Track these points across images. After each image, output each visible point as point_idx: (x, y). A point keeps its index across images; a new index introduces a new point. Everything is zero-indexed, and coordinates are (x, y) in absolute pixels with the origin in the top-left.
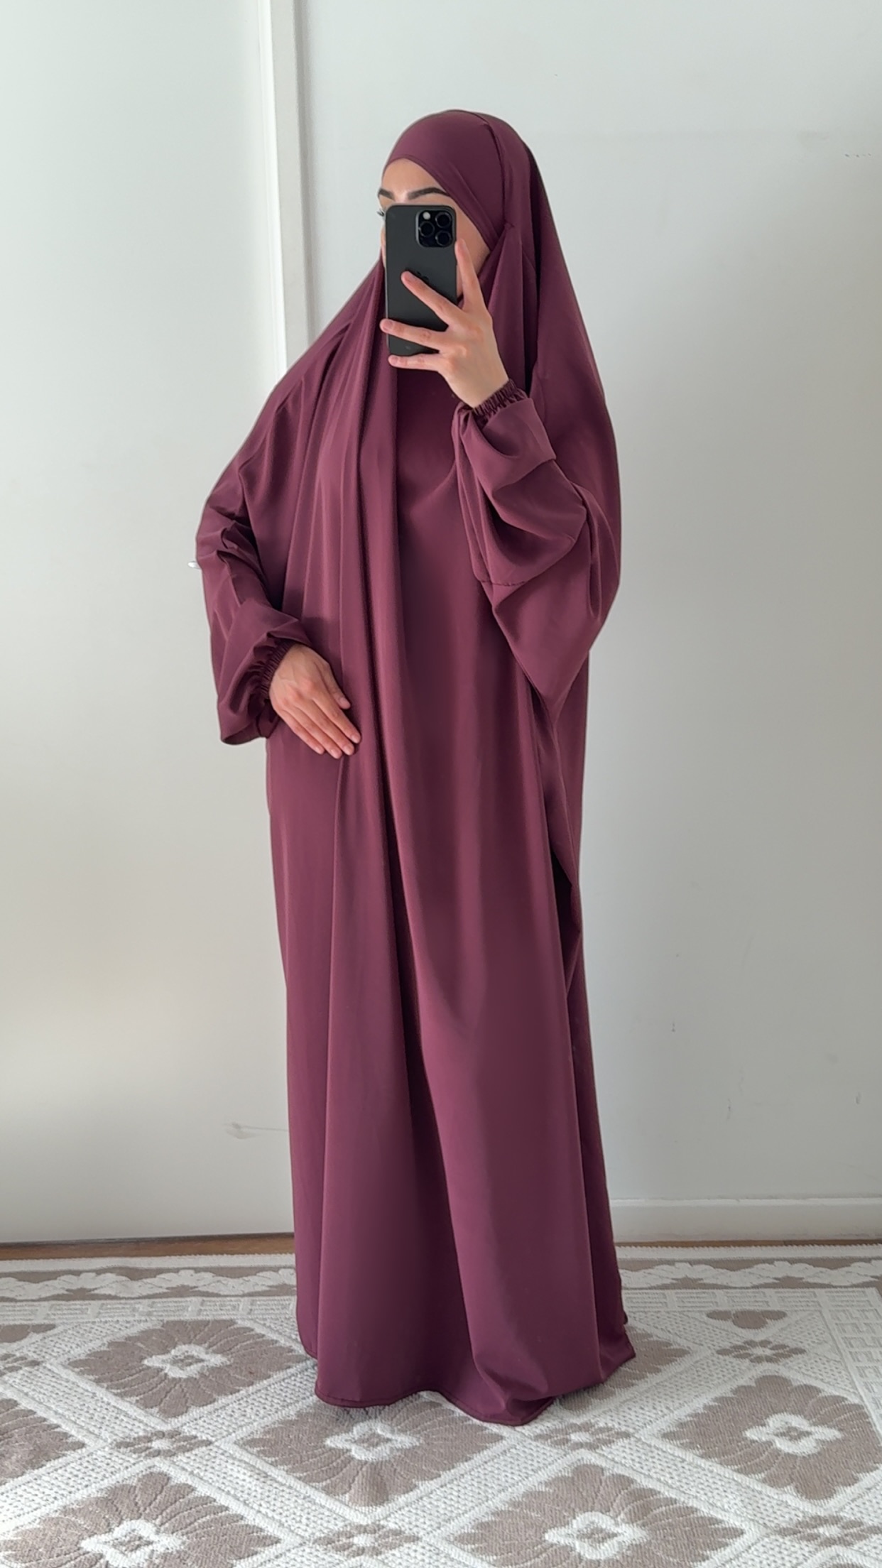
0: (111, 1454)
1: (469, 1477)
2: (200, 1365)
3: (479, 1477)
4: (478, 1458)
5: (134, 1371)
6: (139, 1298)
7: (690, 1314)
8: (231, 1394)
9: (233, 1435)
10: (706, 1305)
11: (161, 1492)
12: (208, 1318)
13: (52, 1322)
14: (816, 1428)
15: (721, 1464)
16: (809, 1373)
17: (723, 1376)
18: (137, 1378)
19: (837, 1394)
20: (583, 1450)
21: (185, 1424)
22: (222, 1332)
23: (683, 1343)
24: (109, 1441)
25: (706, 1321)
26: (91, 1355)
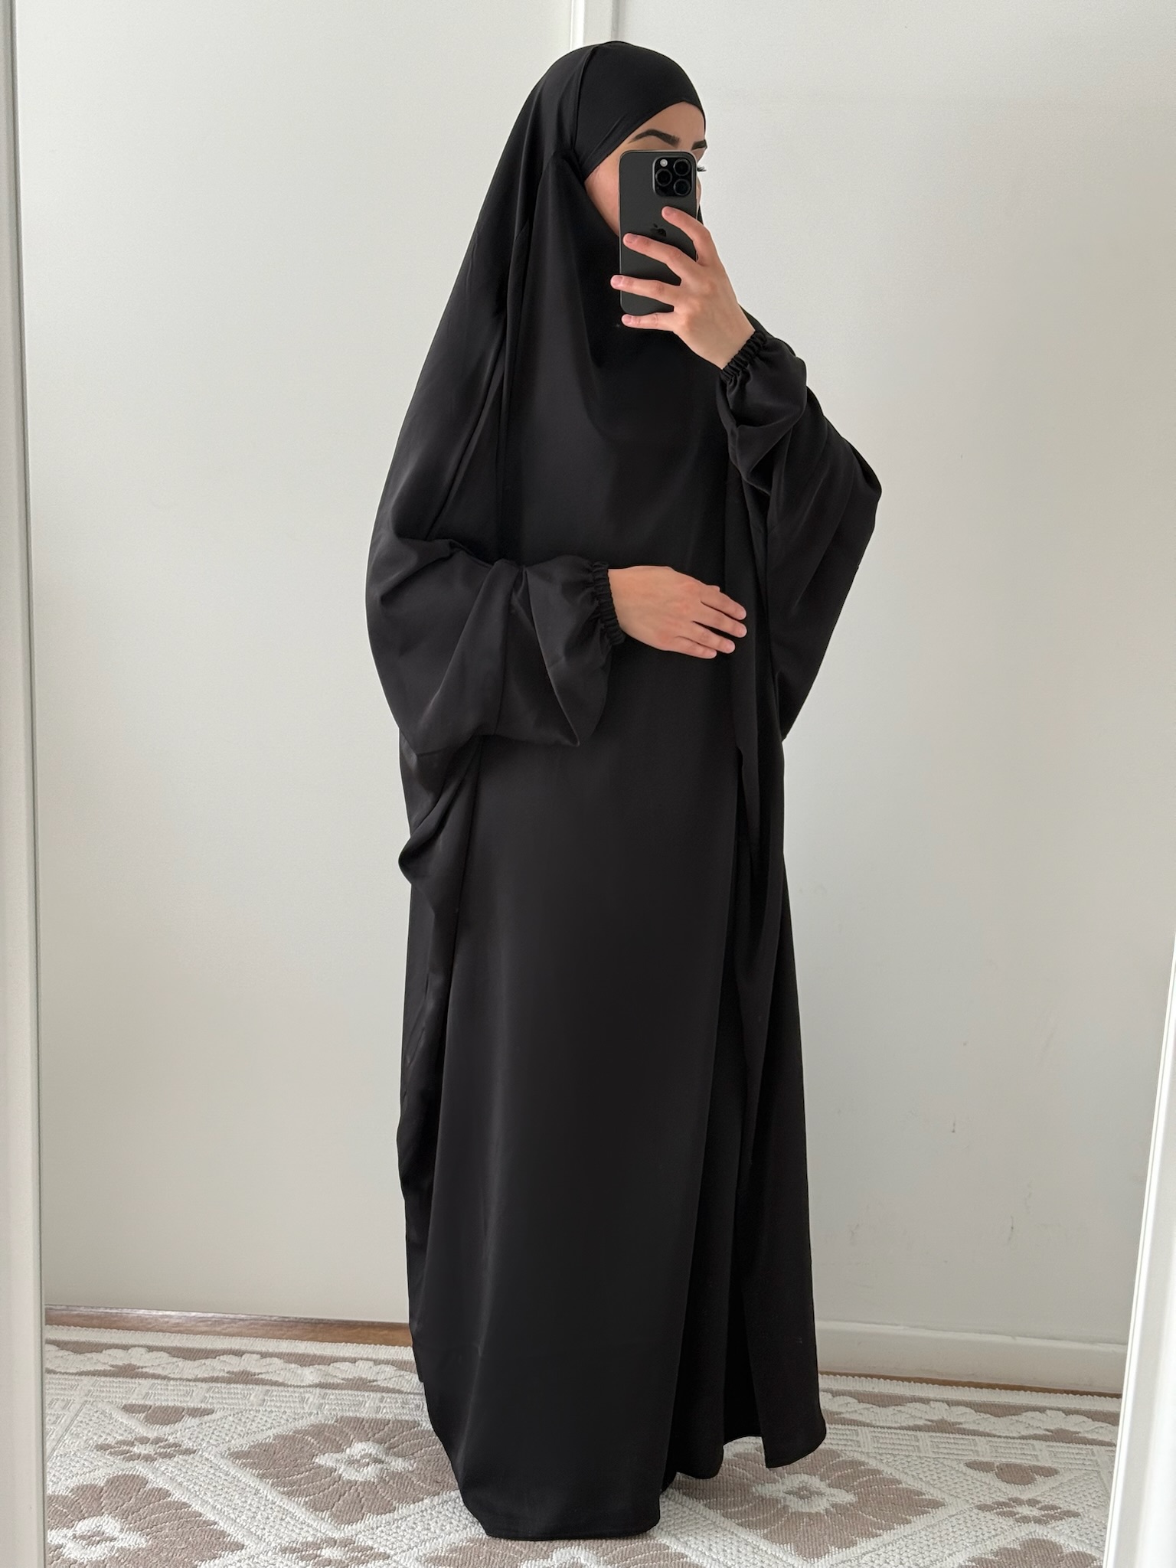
0: (275, 1558)
2: (379, 1466)
5: (303, 1469)
6: (310, 1386)
7: (945, 1463)
8: (413, 1503)
9: (415, 1549)
10: (966, 1453)
12: (388, 1417)
13: (210, 1407)
16: (1083, 1539)
17: (983, 1534)
18: (308, 1476)
21: (360, 1533)
22: (404, 1434)
23: (937, 1495)
24: (273, 1545)
25: (964, 1471)
26: (254, 1447)
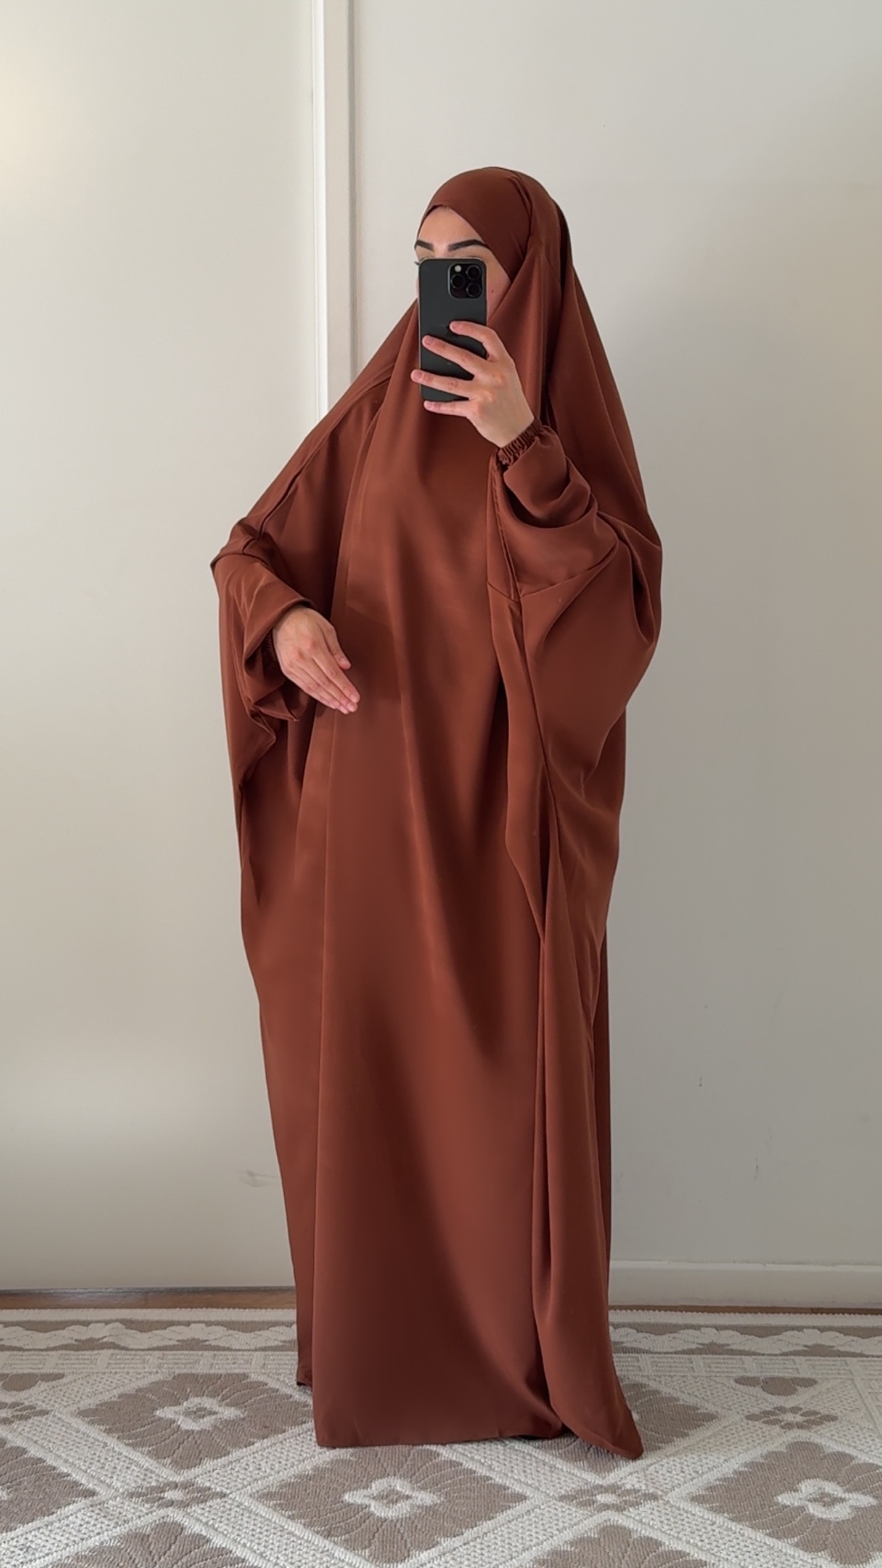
0: (122, 1503)
1: (493, 1536)
2: (214, 1417)
3: (502, 1536)
4: (501, 1517)
5: (145, 1422)
6: (149, 1349)
7: (717, 1379)
8: (246, 1447)
9: (249, 1487)
10: (734, 1370)
11: (174, 1543)
12: (220, 1372)
13: (61, 1372)
14: (851, 1495)
15: (752, 1527)
16: (842, 1440)
17: (753, 1441)
18: (150, 1429)
19: (871, 1461)
20: (610, 1511)
21: (198, 1476)
22: (235, 1384)
23: (711, 1408)
24: (121, 1490)
25: (734, 1386)
26: (101, 1405)
